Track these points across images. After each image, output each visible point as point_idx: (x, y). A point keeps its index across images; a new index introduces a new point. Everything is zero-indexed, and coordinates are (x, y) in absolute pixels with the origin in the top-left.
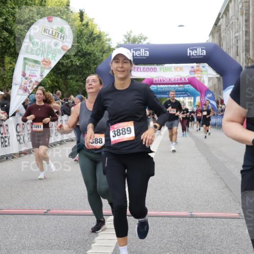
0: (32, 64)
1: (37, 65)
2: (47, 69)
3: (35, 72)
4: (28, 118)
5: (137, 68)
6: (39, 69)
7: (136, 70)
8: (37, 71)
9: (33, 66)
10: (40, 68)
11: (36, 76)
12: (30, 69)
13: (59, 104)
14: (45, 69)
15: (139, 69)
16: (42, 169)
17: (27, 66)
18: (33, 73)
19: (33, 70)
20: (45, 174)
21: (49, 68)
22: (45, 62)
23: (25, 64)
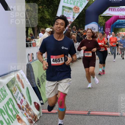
0: (67, 10)
1: (71, 11)
2: (77, 13)
3: (69, 15)
4: (82, 48)
5: (114, 9)
6: (72, 14)
7: (113, 10)
8: (71, 15)
9: (68, 12)
10: (72, 12)
11: (70, 18)
12: (66, 13)
13: (75, 35)
14: (75, 13)
15: (115, 9)
16: (90, 82)
17: (64, 11)
18: (68, 16)
19: (68, 14)
20: (91, 85)
21: (78, 13)
22: (75, 9)
23: (63, 10)
